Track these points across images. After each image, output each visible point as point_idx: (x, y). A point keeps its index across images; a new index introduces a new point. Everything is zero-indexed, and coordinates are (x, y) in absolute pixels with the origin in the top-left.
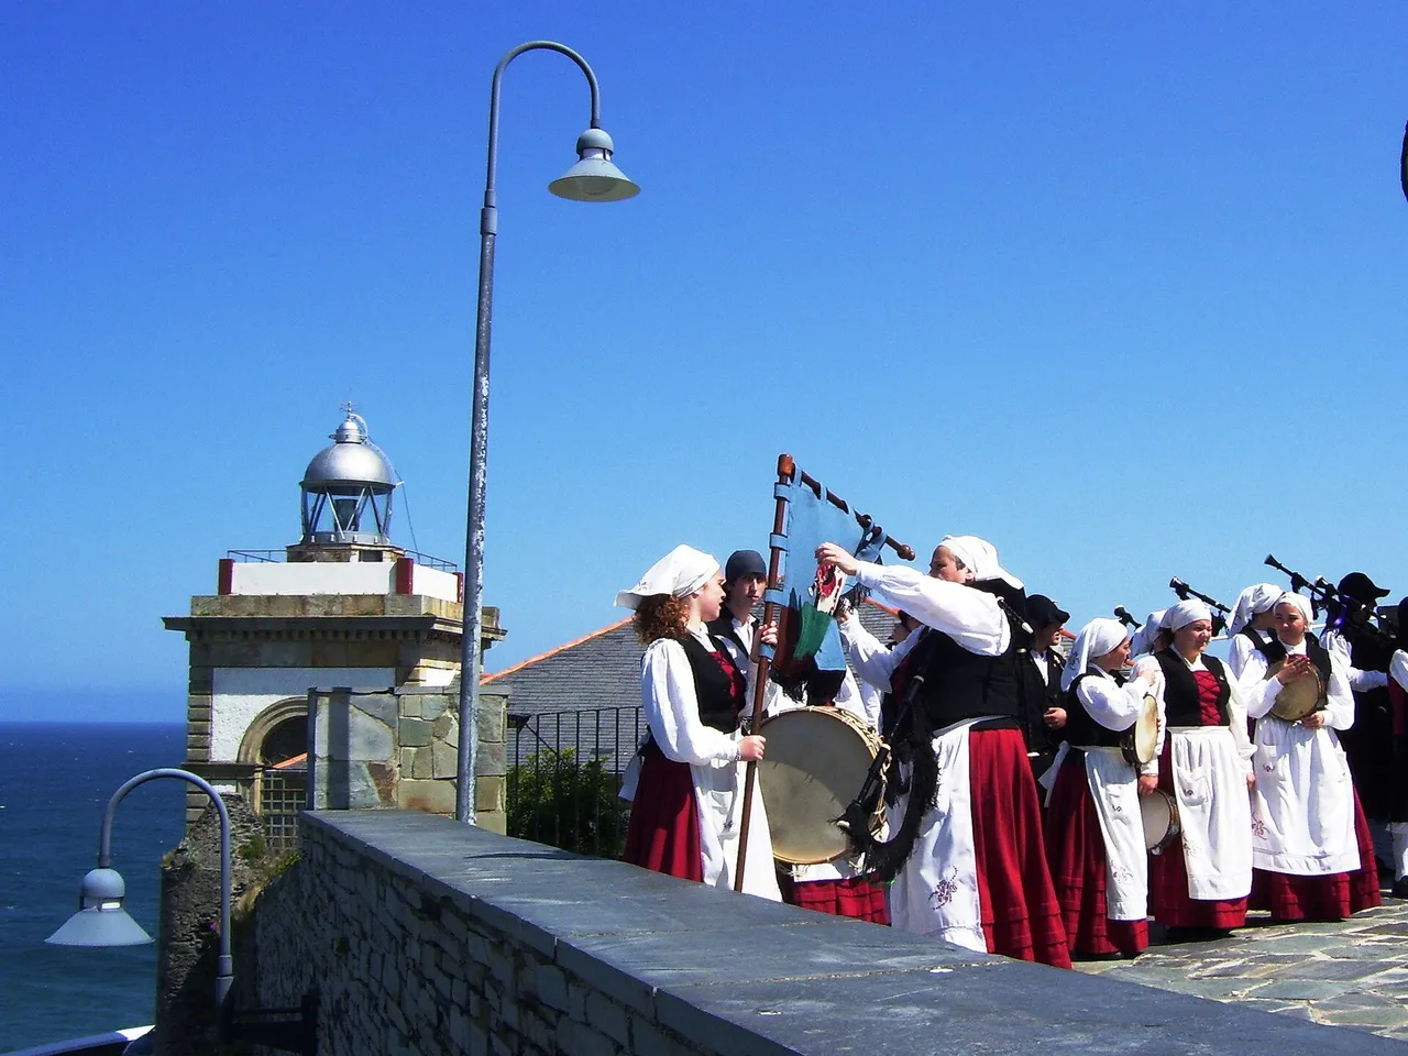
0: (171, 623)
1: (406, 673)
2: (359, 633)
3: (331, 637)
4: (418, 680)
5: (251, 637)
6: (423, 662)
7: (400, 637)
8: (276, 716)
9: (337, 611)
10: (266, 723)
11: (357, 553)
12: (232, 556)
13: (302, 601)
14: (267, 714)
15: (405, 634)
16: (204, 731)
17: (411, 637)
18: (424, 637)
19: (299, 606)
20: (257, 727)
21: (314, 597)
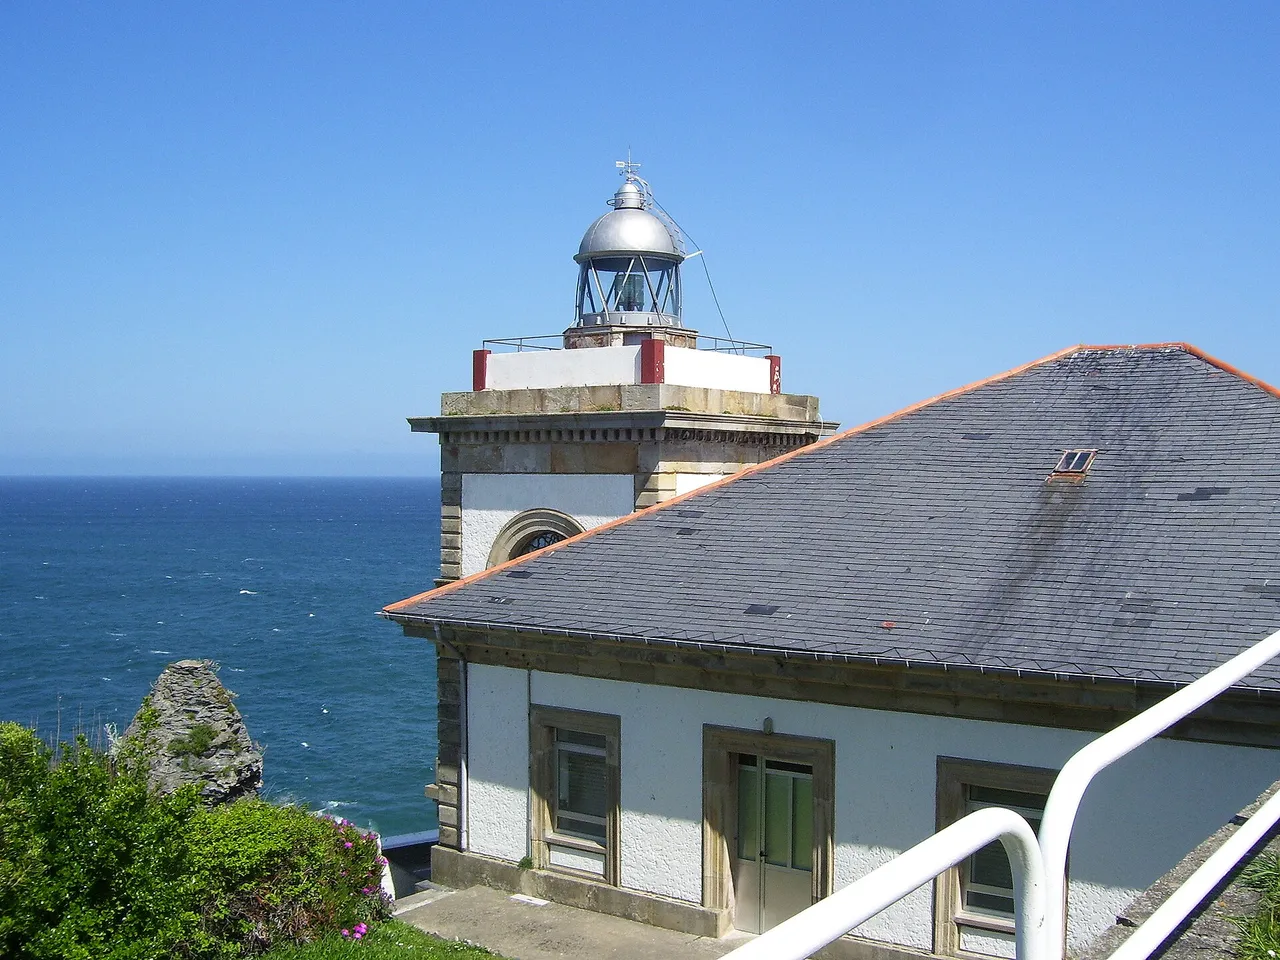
0: (418, 425)
1: (643, 481)
2: (593, 433)
3: (565, 438)
4: (657, 490)
5: (491, 439)
6: (663, 466)
7: (635, 437)
8: (520, 530)
9: (574, 407)
10: (510, 539)
11: (621, 336)
12: (488, 347)
13: (541, 395)
14: (510, 527)
15: (641, 432)
16: (454, 545)
17: (647, 437)
18: (660, 436)
19: (538, 400)
20: (502, 542)
21: (554, 391)
